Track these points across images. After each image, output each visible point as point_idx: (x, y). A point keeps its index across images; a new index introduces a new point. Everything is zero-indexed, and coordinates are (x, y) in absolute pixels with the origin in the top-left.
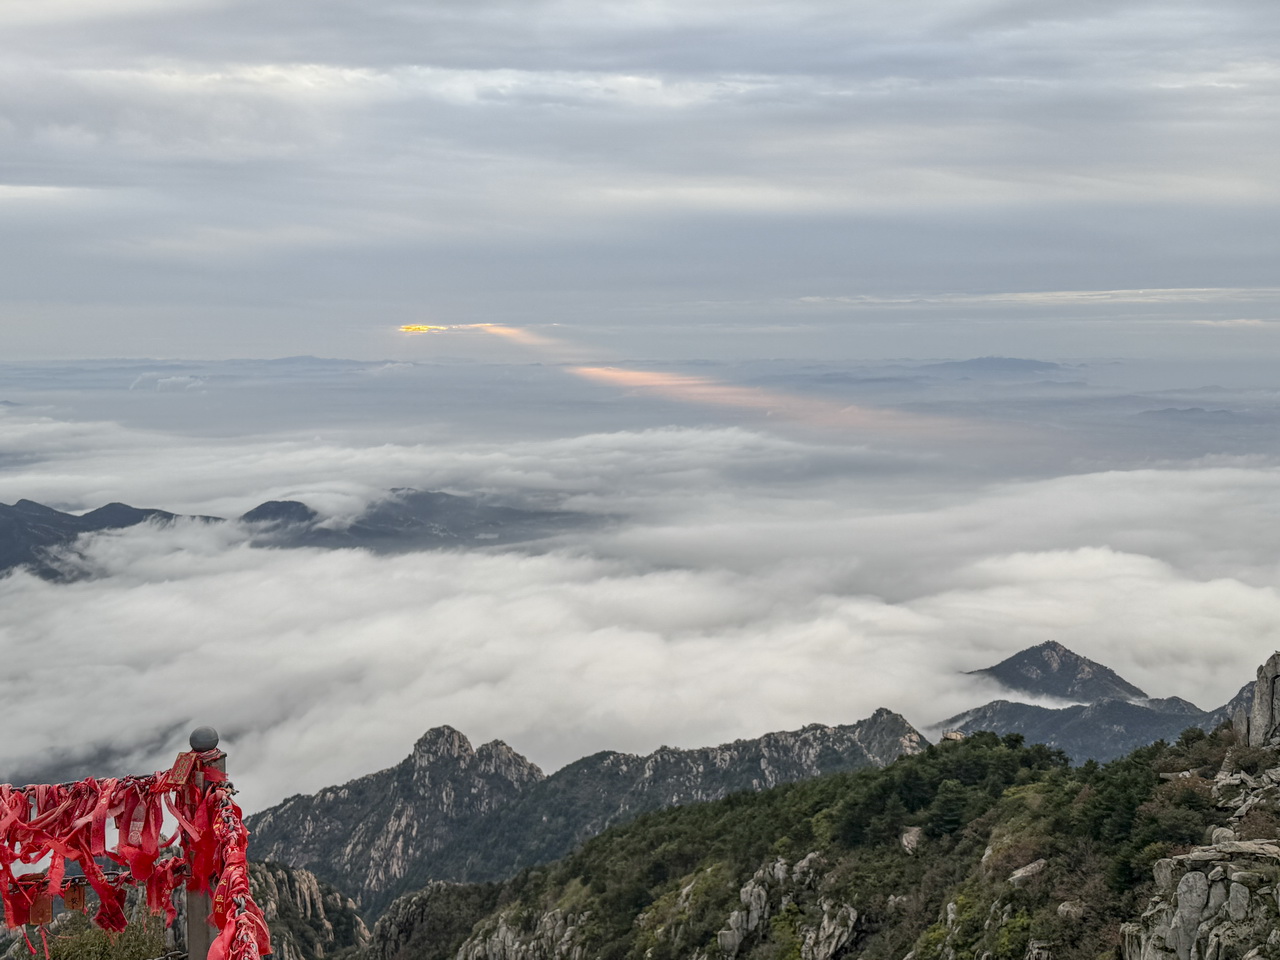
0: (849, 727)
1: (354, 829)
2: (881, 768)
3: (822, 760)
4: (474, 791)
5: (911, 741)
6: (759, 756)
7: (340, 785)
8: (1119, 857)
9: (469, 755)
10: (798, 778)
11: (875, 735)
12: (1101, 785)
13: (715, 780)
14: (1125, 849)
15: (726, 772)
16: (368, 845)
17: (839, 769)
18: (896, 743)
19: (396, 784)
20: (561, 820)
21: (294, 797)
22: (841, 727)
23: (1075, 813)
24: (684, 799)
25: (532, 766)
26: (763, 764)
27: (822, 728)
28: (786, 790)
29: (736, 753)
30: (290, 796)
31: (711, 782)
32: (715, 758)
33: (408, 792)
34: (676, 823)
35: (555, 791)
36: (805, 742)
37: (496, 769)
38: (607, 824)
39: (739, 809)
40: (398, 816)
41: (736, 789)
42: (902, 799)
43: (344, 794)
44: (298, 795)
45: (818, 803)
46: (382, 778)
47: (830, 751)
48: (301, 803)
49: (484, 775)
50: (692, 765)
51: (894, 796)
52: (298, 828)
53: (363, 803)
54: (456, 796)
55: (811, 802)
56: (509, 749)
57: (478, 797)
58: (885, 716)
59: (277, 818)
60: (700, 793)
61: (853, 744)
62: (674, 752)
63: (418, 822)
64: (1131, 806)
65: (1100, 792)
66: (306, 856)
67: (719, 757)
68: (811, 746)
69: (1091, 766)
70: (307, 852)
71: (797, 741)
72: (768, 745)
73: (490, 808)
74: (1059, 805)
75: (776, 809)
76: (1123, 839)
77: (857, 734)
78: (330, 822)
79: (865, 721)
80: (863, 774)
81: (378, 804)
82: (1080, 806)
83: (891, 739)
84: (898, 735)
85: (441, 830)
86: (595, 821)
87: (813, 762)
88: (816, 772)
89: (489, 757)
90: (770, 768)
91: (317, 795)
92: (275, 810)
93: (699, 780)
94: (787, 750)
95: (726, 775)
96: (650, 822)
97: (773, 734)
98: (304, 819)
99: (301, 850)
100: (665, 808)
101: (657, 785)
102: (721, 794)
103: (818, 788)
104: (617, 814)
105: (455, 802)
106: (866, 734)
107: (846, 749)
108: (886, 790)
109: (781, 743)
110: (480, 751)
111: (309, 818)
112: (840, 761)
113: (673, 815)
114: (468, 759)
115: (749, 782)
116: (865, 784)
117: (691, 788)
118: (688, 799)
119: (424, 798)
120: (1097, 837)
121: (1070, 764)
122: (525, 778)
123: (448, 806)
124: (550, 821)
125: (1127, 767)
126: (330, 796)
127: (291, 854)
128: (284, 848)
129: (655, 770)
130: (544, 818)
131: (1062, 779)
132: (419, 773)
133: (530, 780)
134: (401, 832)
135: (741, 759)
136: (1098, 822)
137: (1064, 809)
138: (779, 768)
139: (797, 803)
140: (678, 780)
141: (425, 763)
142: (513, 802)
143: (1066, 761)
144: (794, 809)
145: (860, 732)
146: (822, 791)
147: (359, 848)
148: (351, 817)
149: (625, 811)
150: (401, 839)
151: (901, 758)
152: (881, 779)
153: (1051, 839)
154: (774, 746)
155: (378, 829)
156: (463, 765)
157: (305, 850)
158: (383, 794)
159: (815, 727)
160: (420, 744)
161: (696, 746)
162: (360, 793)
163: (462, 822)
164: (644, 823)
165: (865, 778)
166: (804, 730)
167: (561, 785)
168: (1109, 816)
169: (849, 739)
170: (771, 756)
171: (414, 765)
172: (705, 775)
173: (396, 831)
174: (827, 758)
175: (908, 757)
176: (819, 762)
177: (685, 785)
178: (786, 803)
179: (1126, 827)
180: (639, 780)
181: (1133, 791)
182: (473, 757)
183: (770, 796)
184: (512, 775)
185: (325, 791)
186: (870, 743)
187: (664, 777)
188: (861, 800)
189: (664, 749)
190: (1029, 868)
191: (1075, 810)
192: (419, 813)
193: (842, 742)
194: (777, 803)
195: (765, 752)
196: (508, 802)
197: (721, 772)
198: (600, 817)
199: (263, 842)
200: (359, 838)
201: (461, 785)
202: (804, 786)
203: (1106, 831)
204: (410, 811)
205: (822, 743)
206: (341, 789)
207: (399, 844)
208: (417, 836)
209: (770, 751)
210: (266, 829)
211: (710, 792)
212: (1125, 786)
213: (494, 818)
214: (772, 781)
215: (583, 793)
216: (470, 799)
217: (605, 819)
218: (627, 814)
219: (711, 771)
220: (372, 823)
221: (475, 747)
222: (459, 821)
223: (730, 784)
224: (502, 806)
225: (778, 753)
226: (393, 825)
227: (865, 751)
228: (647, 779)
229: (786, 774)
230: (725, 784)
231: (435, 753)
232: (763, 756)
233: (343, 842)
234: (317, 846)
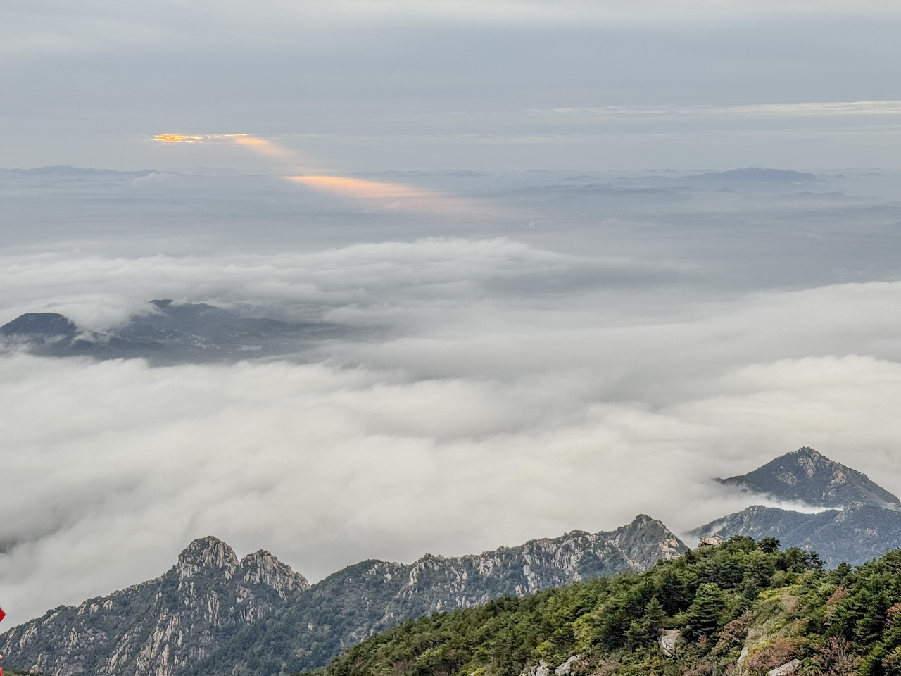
0: (610, 534)
1: (119, 639)
2: (641, 574)
3: (584, 566)
4: (239, 600)
5: (670, 546)
6: (522, 563)
7: (104, 596)
8: (871, 657)
9: (234, 565)
10: (559, 583)
11: (635, 541)
12: (854, 587)
13: (479, 587)
14: (877, 648)
15: (490, 579)
16: (133, 655)
17: (600, 574)
18: (656, 549)
19: (160, 595)
20: (327, 627)
21: (58, 609)
22: (602, 534)
23: (829, 615)
24: (448, 605)
25: (297, 576)
26: (526, 570)
27: (584, 534)
28: (549, 596)
29: (499, 560)
30: (53, 608)
31: (475, 590)
32: (479, 565)
33: (173, 603)
34: (441, 629)
35: (321, 599)
36: (567, 548)
37: (261, 579)
38: (372, 631)
39: (502, 615)
40: (164, 626)
41: (499, 595)
42: (661, 603)
43: (108, 605)
44: (63, 606)
45: (579, 608)
46: (147, 589)
47: (591, 557)
48: (65, 615)
49: (249, 585)
50: (455, 572)
51: (654, 600)
52: (62, 639)
53: (127, 614)
54: (221, 606)
55: (572, 607)
56: (274, 559)
57: (243, 607)
58: (645, 522)
59: (40, 630)
60: (463, 599)
61: (614, 550)
62: (437, 561)
63: (184, 632)
64: (883, 608)
65: (854, 594)
66: (71, 667)
67: (482, 565)
68: (573, 552)
69: (844, 570)
70: (73, 663)
71: (558, 548)
72: (531, 552)
73: (256, 617)
74: (812, 607)
75: (538, 614)
76: (874, 639)
77: (617, 540)
78: (95, 633)
79: (625, 527)
80: (624, 579)
81: (143, 614)
82: (834, 608)
83: (651, 545)
84: (657, 541)
85: (207, 640)
86: (360, 628)
87: (574, 568)
88: (578, 578)
89: (255, 567)
90: (533, 574)
91: (81, 607)
92: (39, 621)
93: (463, 587)
94: (549, 557)
95: (490, 583)
96: (414, 629)
97: (536, 541)
98: (69, 631)
99: (66, 661)
100: (429, 615)
101: (421, 592)
102: (485, 600)
103: (580, 593)
104: (382, 621)
105: (220, 612)
106: (627, 539)
107: (607, 556)
108: (646, 594)
109: (543, 550)
110: (245, 561)
111: (73, 629)
112: (601, 566)
113: (437, 621)
114: (233, 569)
115: (512, 588)
116: (626, 589)
117: (455, 595)
118: (452, 606)
119: (189, 609)
120: (849, 636)
121: (824, 567)
122: (291, 588)
123: (214, 615)
124: (315, 629)
125: (879, 570)
126: (95, 608)
127: (56, 665)
128: (48, 660)
129: (420, 578)
130: (309, 626)
131: (815, 581)
132: (184, 584)
133: (295, 589)
134: (167, 642)
135: (505, 566)
136: (851, 622)
137: (818, 611)
138: (541, 574)
139: (558, 609)
140: (442, 587)
141: (189, 574)
142: (278, 612)
143: (820, 564)
144: (556, 614)
145: (621, 538)
146: (583, 596)
147: (125, 658)
148: (116, 627)
149: (390, 618)
150: (166, 648)
151: (661, 563)
152: (642, 584)
153: (805, 640)
154: (537, 553)
155: (143, 638)
156: (228, 575)
157: (70, 660)
158: (148, 605)
159: (577, 534)
160: (184, 554)
161: (460, 554)
162: (125, 604)
163: (228, 632)
164: (408, 629)
165: (626, 584)
166: (566, 537)
167: (327, 594)
168: (861, 617)
169: (610, 546)
170: (534, 563)
171: (178, 576)
172: (469, 583)
173: (161, 641)
174: (589, 564)
175: (667, 562)
176: (580, 569)
177: (449, 592)
178: (548, 608)
179: (878, 627)
180: (403, 588)
181: (885, 593)
182: (238, 567)
183: (534, 603)
184: (277, 584)
185: (89, 603)
186: (630, 549)
187: (428, 585)
188: (621, 605)
189: (428, 557)
190: (784, 667)
191: (829, 611)
192: (186, 623)
193: (603, 548)
194: (539, 609)
195: (528, 559)
196: (273, 611)
197: (484, 578)
198: (365, 624)
199: (27, 653)
200: (125, 648)
201: (226, 596)
202: (566, 592)
203: (858, 632)
204: (175, 621)
205: (583, 550)
206: (105, 600)
207: (165, 654)
208: (182, 646)
209: (533, 558)
210: (30, 641)
211: (474, 598)
212: (877, 588)
213: (260, 627)
214: (534, 586)
215: (349, 601)
216: (235, 608)
217: (370, 626)
218: (392, 623)
219: (475, 580)
220: (137, 633)
221: (240, 557)
222: (224, 630)
223: (493, 591)
224: (268, 615)
225: (541, 559)
226: (158, 636)
227: (626, 557)
228: (411, 587)
229: (548, 580)
230: (488, 590)
231: (200, 564)
232: (526, 562)
233: (107, 653)
234: (82, 657)
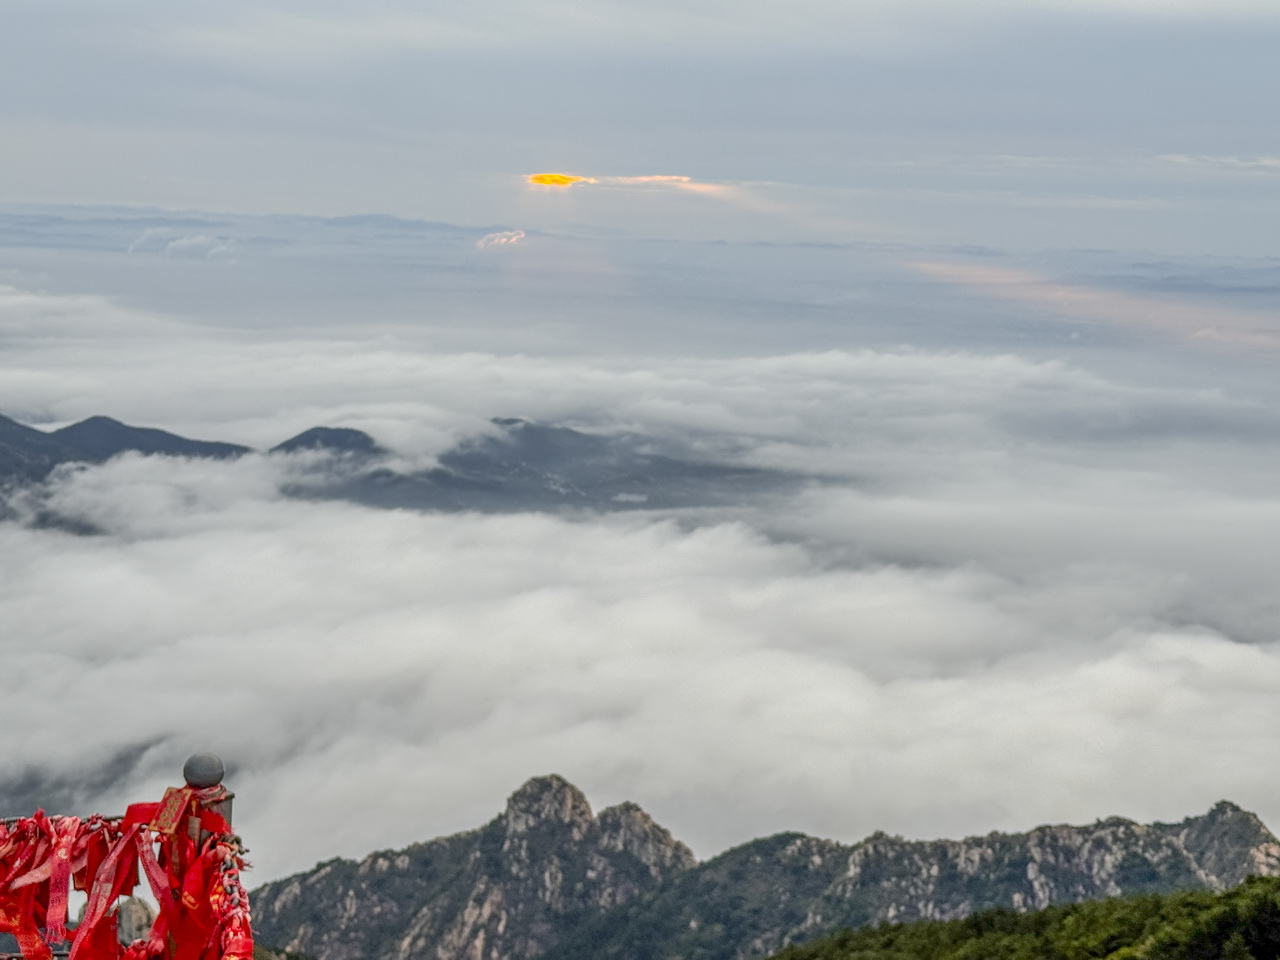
0: (1172, 826)
1: (415, 914)
2: (1218, 893)
3: (1126, 872)
4: (591, 874)
5: (1268, 855)
6: (1025, 860)
7: (397, 848)
9: (586, 821)
10: (1084, 896)
11: (1212, 840)
13: (956, 890)
15: (973, 880)
16: (435, 939)
17: (1151, 888)
18: (1243, 857)
19: (478, 854)
20: (718, 928)
21: (331, 862)
22: (1158, 826)
24: (906, 913)
25: (678, 846)
26: (1032, 871)
27: (1128, 824)
28: (1066, 914)
29: (990, 851)
30: (325, 859)
31: (950, 893)
32: (957, 856)
33: (495, 868)
34: (892, 949)
35: (710, 886)
36: (1099, 844)
37: (625, 845)
38: (787, 941)
39: (989, 936)
40: (480, 901)
41: (988, 905)
42: (1247, 943)
43: (403, 863)
44: (338, 860)
45: (1113, 938)
46: (459, 845)
47: (1137, 861)
48: (341, 871)
49: (607, 853)
50: (920, 863)
51: (1236, 937)
52: (334, 906)
53: (430, 878)
54: (564, 880)
55: (1103, 935)
56: (646, 818)
57: (596, 885)
58: (1229, 813)
59: (305, 890)
60: (931, 906)
61: (1176, 852)
62: (892, 843)
63: (508, 913)
66: (344, 949)
67: (963, 856)
68: (1109, 850)
70: (347, 943)
71: (1086, 841)
72: (1041, 843)
73: (614, 901)
75: (1047, 941)
77: (1182, 836)
78: (381, 901)
79: (1197, 819)
80: (1190, 899)
81: (451, 882)
83: (1237, 849)
84: (1248, 844)
85: (541, 928)
86: (768, 935)
87: (1110, 875)
88: (1115, 891)
89: (616, 827)
90: (1043, 879)
91: (364, 862)
92: (303, 877)
93: (931, 887)
94: (1070, 853)
95: (974, 885)
96: (852, 944)
97: (1050, 827)
98: (345, 894)
99: (338, 939)
100: (875, 925)
101: (865, 889)
102: (964, 910)
103: (1117, 915)
104: (803, 927)
105: (562, 888)
106: (1198, 836)
107: (1164, 860)
108: (1226, 925)
109: (1061, 842)
110: (603, 816)
111: (351, 893)
112: (1153, 876)
113: (888, 936)
114: (584, 827)
115: (1008, 897)
116: (1191, 915)
117: (918, 898)
118: (912, 914)
119: (517, 878)
122: (668, 863)
123: (552, 893)
124: (701, 929)
126: (383, 864)
127: (323, 943)
128: (313, 934)
129: (865, 866)
130: (693, 924)
132: (512, 842)
133: (674, 866)
134: (483, 926)
135: (998, 861)
138: (1056, 880)
139: (1080, 935)
140: (898, 885)
141: (521, 828)
142: (648, 897)
144: (1076, 943)
145: (1188, 835)
146: (1121, 921)
147: (421, 943)
148: (410, 896)
149: (815, 924)
150: (481, 935)
151: (1251, 880)
152: (1217, 910)
154: (1051, 846)
155: (448, 919)
156: (576, 835)
157: (344, 938)
158: (459, 868)
159: (1117, 822)
160: (515, 798)
161: (929, 836)
162: (427, 863)
163: (570, 920)
164: (842, 944)
165: (1192, 907)
166: (1099, 825)
167: (721, 876)
169: (1169, 845)
170: (1045, 861)
171: (505, 829)
172: (940, 881)
173: (475, 923)
174: (1133, 870)
175: (1262, 879)
176: (1120, 877)
177: (907, 892)
178: (1064, 933)
180: (838, 880)
182: (592, 825)
183: (1040, 922)
184: (648, 856)
185: (376, 856)
186: (1202, 854)
187: (876, 880)
188: (1183, 938)
189: (879, 836)
192: (511, 900)
193: (1157, 847)
194: (1049, 933)
195: (1036, 853)
196: (641, 895)
197: (965, 878)
198: (777, 930)
199: (284, 922)
200: (422, 929)
201: (573, 867)
202: (1094, 910)
204: (496, 896)
205: (1126, 848)
206: (399, 855)
207: (479, 943)
208: (505, 933)
209: (1044, 853)
210: (289, 904)
211: (946, 906)
213: (618, 918)
214: (1043, 898)
215: (754, 892)
216: (585, 886)
217: (784, 934)
218: (818, 931)
219: (950, 876)
220: (442, 908)
221: (595, 810)
222: (566, 916)
223: (979, 898)
224: (632, 901)
225: (1056, 857)
226: (470, 915)
227: (1194, 865)
228: (851, 879)
229: (1067, 890)
230: (971, 896)
231: (537, 814)
232: (1032, 859)
233: (398, 932)
234: (361, 935)
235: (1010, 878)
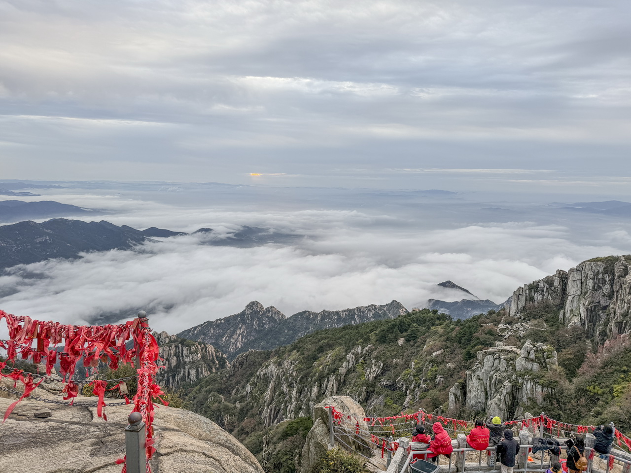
0: (383, 306)
1: (226, 332)
2: (393, 319)
3: (374, 316)
4: (264, 322)
5: (403, 311)
6: (354, 314)
8: (467, 350)
9: (263, 310)
10: (366, 321)
11: (391, 308)
12: (462, 327)
13: (340, 321)
14: (469, 347)
15: (343, 319)
16: (231, 337)
17: (379, 319)
18: (398, 311)
19: (239, 318)
20: (291, 331)
22: (381, 306)
23: (453, 335)
24: (330, 326)
25: (282, 315)
26: (356, 316)
27: (375, 306)
28: (362, 325)
29: (347, 313)
30: (206, 321)
32: (340, 314)
33: (243, 321)
34: (327, 334)
35: (290, 323)
36: (369, 310)
37: (271, 315)
39: (347, 331)
40: (240, 329)
41: (347, 324)
42: (399, 329)
43: (223, 321)
44: (209, 321)
45: (372, 329)
46: (235, 317)
47: (377, 313)
48: (209, 324)
49: (267, 317)
50: (333, 316)
51: (396, 328)
52: (208, 331)
53: (229, 324)
54: (258, 323)
55: (370, 329)
56: (276, 309)
57: (265, 324)
58: (395, 303)
59: (202, 328)
60: (335, 325)
61: (384, 311)
62: (327, 312)
63: (246, 331)
64: (471, 334)
65: (462, 329)
66: (211, 340)
67: (342, 314)
68: (371, 311)
69: (459, 321)
71: (366, 310)
72: (357, 311)
73: (269, 327)
74: (448, 333)
76: (468, 344)
78: (219, 330)
79: (388, 304)
81: (234, 325)
82: (455, 333)
84: (399, 309)
85: (254, 334)
86: (302, 332)
87: (371, 317)
88: (372, 320)
89: (269, 311)
90: (358, 318)
91: (215, 321)
92: (202, 325)
93: (335, 321)
94: (363, 312)
96: (319, 333)
97: (359, 307)
98: (211, 329)
100: (324, 329)
101: (322, 322)
102: (342, 325)
104: (309, 330)
105: (258, 325)
106: (389, 308)
107: (382, 313)
108: (394, 326)
109: (361, 310)
110: (266, 309)
112: (380, 316)
113: (326, 331)
115: (351, 322)
116: (387, 324)
117: (333, 323)
119: (248, 323)
120: (460, 343)
121: (453, 320)
122: (280, 318)
123: (256, 326)
124: (288, 332)
125: (471, 322)
126: (219, 322)
127: (206, 339)
128: (204, 337)
129: (322, 317)
130: (286, 331)
131: (450, 324)
132: (247, 315)
133: (282, 319)
134: (241, 334)
135: (349, 315)
136: (461, 338)
137: (450, 334)
138: (360, 318)
139: (365, 329)
140: (328, 321)
141: (249, 312)
142: (276, 326)
143: (451, 319)
144: (365, 331)
145: (387, 307)
146: (373, 326)
147: (228, 338)
148: (225, 328)
149: (311, 329)
150: (241, 336)
151: (399, 316)
152: (392, 323)
153: (445, 343)
155: (234, 332)
156: (261, 313)
158: (235, 322)
159: (373, 305)
160: (247, 306)
161: (335, 310)
162: (228, 321)
163: (260, 331)
164: (317, 333)
165: (387, 322)
166: (369, 306)
167: (292, 321)
168: (464, 336)
169: (383, 310)
170: (358, 314)
171: (245, 313)
172: (337, 319)
174: (376, 315)
175: (401, 316)
177: (330, 322)
178: (362, 329)
179: (469, 340)
180: (316, 320)
181: (472, 329)
183: (357, 327)
184: (276, 317)
185: (217, 320)
186: (390, 311)
187: (324, 320)
188: (386, 329)
189: (324, 311)
190: (438, 352)
191: (454, 334)
192: (247, 328)
193: (381, 310)
194: (359, 329)
200: (228, 335)
201: (260, 320)
202: (368, 324)
203: (463, 341)
204: (244, 327)
205: (374, 311)
206: (222, 319)
207: (240, 338)
208: (246, 335)
209: (358, 312)
210: (198, 331)
211: (338, 325)
212: (469, 327)
213: (270, 330)
214: (358, 322)
215: (299, 323)
216: (263, 324)
217: (305, 332)
218: (312, 331)
219: (339, 318)
220: (232, 330)
221: (265, 308)
222: (259, 331)
223: (345, 323)
224: (273, 327)
225: (361, 313)
226: (238, 332)
227: (388, 314)
228: (319, 320)
229: (363, 320)
230: (343, 322)
231: (252, 309)
232: (356, 314)
233: (222, 336)
234: (214, 337)
235: (351, 318)
